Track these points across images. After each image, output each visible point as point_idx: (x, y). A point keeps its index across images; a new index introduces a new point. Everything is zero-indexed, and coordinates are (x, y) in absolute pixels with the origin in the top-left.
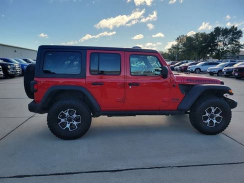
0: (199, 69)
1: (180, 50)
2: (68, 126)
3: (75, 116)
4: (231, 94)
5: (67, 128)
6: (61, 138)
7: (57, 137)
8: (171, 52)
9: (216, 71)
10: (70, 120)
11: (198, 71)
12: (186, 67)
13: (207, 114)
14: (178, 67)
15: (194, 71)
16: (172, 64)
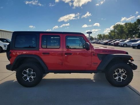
0: (126, 44)
1: (116, 33)
2: (28, 79)
3: (32, 73)
4: (133, 60)
5: (28, 80)
6: (24, 86)
7: (22, 86)
8: (110, 34)
9: (137, 45)
10: (29, 75)
11: (125, 45)
12: (118, 43)
13: (116, 73)
14: (113, 43)
15: (123, 45)
16: (109, 42)
